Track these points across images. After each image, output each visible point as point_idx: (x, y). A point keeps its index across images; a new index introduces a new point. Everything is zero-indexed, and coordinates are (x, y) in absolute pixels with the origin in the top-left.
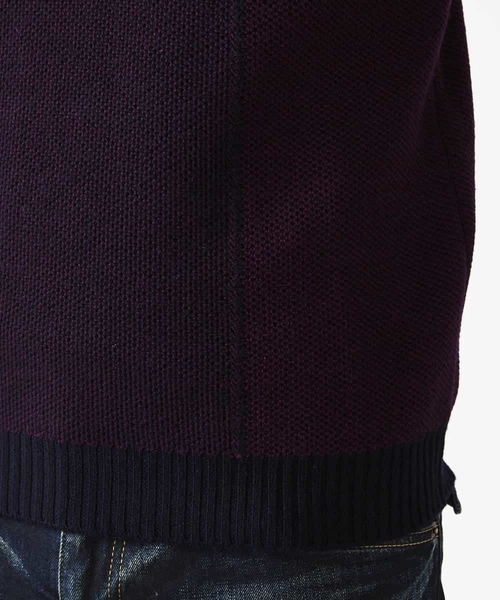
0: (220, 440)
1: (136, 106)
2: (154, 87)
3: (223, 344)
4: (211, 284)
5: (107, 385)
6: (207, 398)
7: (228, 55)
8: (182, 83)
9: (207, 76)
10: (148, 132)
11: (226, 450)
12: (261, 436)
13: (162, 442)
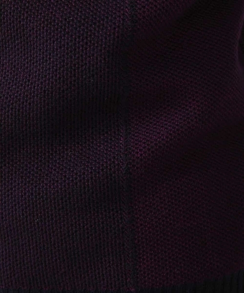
0: (119, 279)
1: (50, 59)
2: (64, 45)
3: (117, 212)
4: (106, 172)
5: (33, 248)
6: (108, 250)
7: (123, 24)
8: (87, 43)
9: (106, 39)
10: (60, 78)
11: (123, 286)
12: (148, 274)
13: (76, 284)
